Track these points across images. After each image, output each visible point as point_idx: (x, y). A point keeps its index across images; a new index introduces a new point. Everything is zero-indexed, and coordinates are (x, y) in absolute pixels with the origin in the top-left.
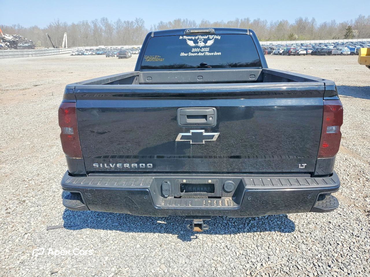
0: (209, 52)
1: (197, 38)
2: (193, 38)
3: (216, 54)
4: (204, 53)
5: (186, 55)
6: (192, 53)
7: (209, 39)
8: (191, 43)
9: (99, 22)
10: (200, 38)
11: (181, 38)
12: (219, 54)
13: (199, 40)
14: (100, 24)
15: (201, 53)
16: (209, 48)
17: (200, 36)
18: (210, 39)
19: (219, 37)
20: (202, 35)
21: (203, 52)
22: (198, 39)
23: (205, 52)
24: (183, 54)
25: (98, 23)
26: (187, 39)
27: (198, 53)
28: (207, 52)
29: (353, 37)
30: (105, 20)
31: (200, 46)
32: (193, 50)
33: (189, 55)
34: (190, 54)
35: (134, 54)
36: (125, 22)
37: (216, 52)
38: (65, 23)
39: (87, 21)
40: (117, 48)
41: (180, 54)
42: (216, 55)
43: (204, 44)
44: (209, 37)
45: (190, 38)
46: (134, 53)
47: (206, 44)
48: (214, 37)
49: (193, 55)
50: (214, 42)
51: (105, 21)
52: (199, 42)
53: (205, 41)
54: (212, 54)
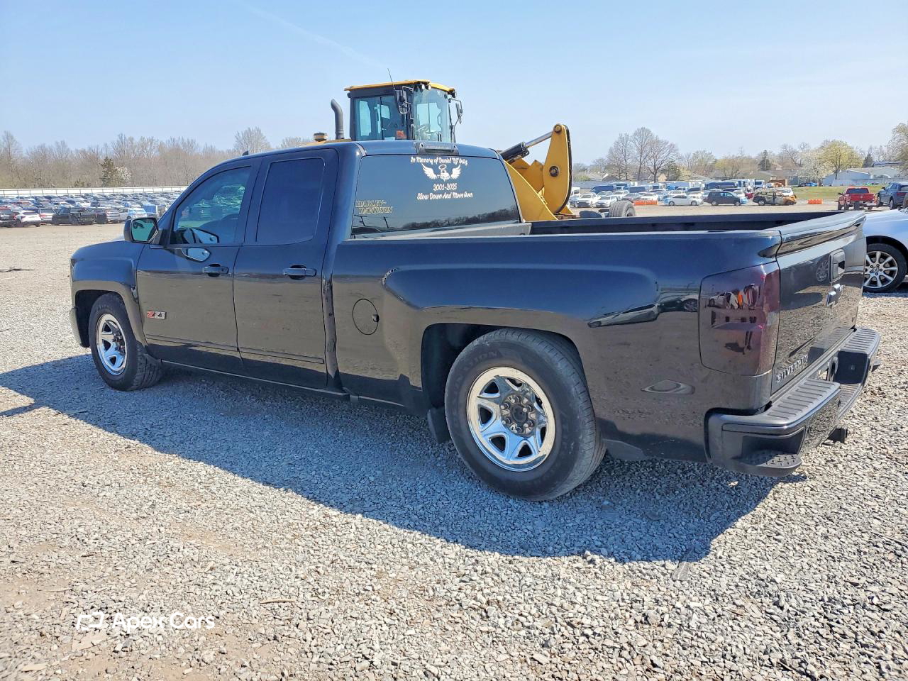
0: (458, 191)
1: (436, 161)
2: (432, 162)
3: (467, 195)
4: (451, 195)
5: (426, 197)
6: (435, 193)
7: (453, 165)
8: (429, 172)
10: (442, 163)
11: (413, 160)
12: (471, 195)
13: (441, 167)
15: (446, 193)
16: (456, 183)
17: (440, 158)
19: (466, 162)
20: (443, 157)
21: (448, 192)
22: (439, 163)
23: (452, 191)
24: (421, 197)
26: (422, 164)
27: (442, 193)
28: (454, 191)
29: (122, 183)
31: (444, 180)
32: (437, 187)
33: (431, 198)
34: (433, 196)
37: (466, 192)
41: (417, 195)
42: (466, 199)
43: (448, 174)
44: (452, 161)
45: (427, 160)
47: (452, 176)
48: (459, 161)
49: (436, 197)
50: (461, 172)
52: (441, 172)
53: (450, 168)
54: (462, 195)
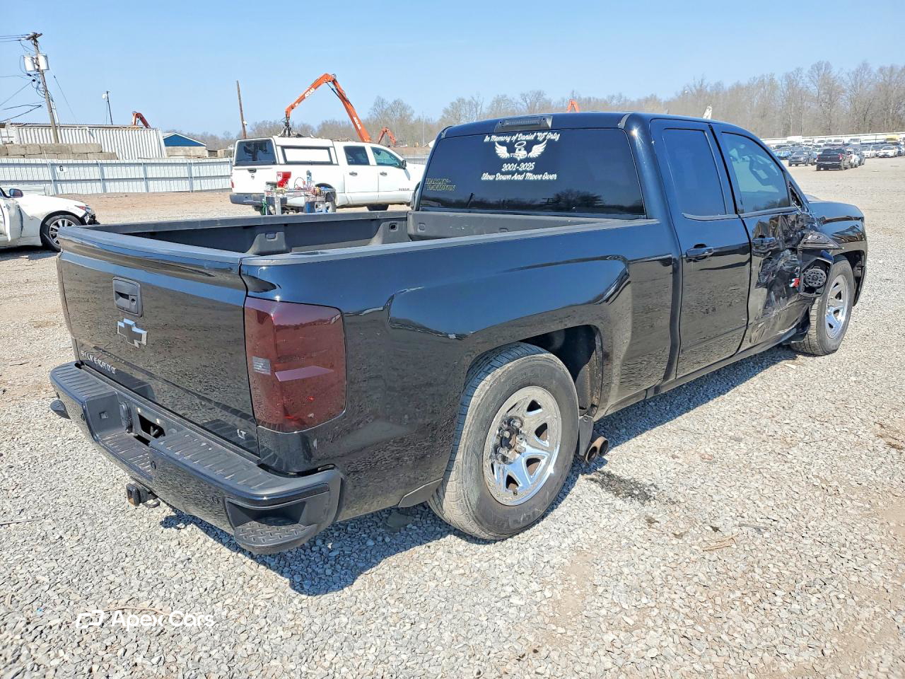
0: (534, 172)
1: (514, 138)
2: (508, 139)
3: (546, 177)
4: (523, 176)
5: (491, 178)
6: (503, 174)
7: (536, 142)
8: (502, 152)
9: (804, 76)
10: (521, 140)
11: (487, 139)
12: (554, 177)
13: (519, 145)
14: (807, 79)
15: (518, 174)
16: (534, 163)
17: (521, 134)
18: (539, 143)
19: (556, 137)
20: (525, 133)
21: (520, 173)
22: (517, 141)
23: (526, 172)
24: (486, 177)
25: (801, 77)
26: (496, 144)
27: (512, 173)
28: (530, 172)
30: (822, 69)
31: (519, 159)
32: (506, 167)
33: (497, 179)
34: (500, 177)
35: (884, 157)
36: (881, 70)
37: (546, 173)
38: (718, 84)
39: (772, 75)
40: (838, 141)
41: (481, 175)
42: (546, 181)
43: (525, 152)
44: (537, 137)
45: (502, 139)
46: (881, 154)
47: (529, 154)
48: (546, 136)
49: (504, 178)
50: (545, 149)
51: (822, 72)
52: (517, 150)
53: (529, 147)
54: (539, 177)
